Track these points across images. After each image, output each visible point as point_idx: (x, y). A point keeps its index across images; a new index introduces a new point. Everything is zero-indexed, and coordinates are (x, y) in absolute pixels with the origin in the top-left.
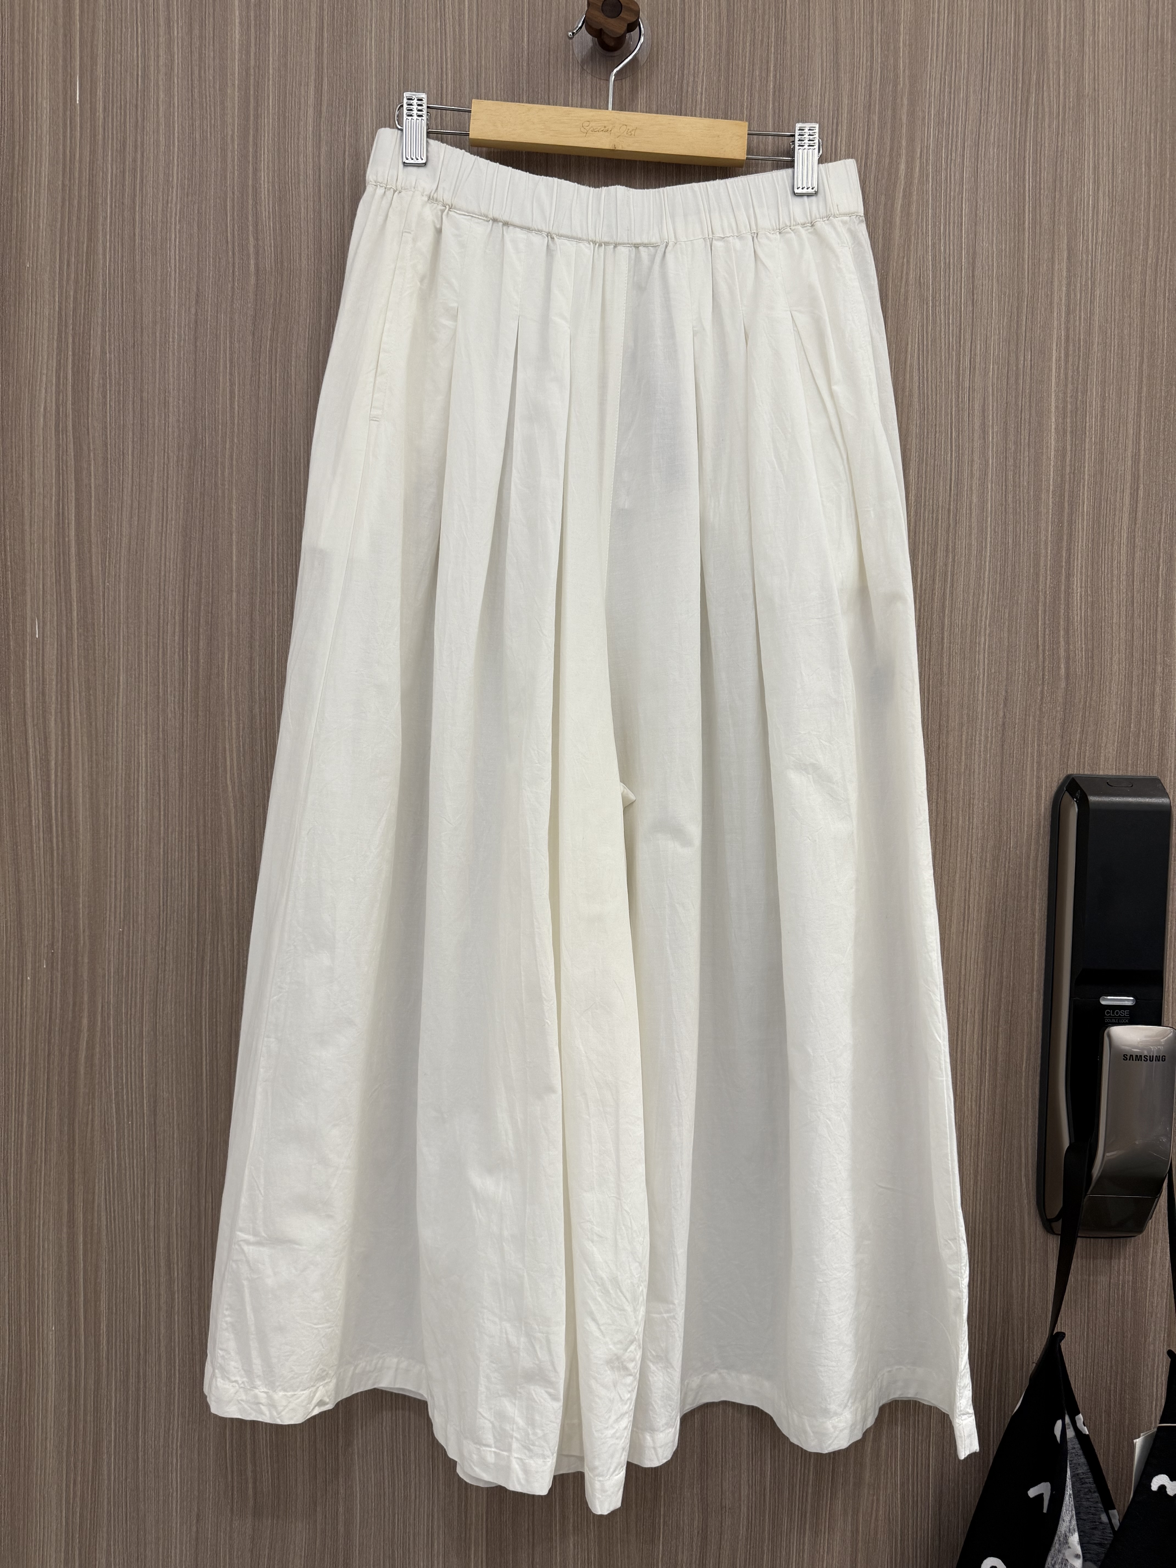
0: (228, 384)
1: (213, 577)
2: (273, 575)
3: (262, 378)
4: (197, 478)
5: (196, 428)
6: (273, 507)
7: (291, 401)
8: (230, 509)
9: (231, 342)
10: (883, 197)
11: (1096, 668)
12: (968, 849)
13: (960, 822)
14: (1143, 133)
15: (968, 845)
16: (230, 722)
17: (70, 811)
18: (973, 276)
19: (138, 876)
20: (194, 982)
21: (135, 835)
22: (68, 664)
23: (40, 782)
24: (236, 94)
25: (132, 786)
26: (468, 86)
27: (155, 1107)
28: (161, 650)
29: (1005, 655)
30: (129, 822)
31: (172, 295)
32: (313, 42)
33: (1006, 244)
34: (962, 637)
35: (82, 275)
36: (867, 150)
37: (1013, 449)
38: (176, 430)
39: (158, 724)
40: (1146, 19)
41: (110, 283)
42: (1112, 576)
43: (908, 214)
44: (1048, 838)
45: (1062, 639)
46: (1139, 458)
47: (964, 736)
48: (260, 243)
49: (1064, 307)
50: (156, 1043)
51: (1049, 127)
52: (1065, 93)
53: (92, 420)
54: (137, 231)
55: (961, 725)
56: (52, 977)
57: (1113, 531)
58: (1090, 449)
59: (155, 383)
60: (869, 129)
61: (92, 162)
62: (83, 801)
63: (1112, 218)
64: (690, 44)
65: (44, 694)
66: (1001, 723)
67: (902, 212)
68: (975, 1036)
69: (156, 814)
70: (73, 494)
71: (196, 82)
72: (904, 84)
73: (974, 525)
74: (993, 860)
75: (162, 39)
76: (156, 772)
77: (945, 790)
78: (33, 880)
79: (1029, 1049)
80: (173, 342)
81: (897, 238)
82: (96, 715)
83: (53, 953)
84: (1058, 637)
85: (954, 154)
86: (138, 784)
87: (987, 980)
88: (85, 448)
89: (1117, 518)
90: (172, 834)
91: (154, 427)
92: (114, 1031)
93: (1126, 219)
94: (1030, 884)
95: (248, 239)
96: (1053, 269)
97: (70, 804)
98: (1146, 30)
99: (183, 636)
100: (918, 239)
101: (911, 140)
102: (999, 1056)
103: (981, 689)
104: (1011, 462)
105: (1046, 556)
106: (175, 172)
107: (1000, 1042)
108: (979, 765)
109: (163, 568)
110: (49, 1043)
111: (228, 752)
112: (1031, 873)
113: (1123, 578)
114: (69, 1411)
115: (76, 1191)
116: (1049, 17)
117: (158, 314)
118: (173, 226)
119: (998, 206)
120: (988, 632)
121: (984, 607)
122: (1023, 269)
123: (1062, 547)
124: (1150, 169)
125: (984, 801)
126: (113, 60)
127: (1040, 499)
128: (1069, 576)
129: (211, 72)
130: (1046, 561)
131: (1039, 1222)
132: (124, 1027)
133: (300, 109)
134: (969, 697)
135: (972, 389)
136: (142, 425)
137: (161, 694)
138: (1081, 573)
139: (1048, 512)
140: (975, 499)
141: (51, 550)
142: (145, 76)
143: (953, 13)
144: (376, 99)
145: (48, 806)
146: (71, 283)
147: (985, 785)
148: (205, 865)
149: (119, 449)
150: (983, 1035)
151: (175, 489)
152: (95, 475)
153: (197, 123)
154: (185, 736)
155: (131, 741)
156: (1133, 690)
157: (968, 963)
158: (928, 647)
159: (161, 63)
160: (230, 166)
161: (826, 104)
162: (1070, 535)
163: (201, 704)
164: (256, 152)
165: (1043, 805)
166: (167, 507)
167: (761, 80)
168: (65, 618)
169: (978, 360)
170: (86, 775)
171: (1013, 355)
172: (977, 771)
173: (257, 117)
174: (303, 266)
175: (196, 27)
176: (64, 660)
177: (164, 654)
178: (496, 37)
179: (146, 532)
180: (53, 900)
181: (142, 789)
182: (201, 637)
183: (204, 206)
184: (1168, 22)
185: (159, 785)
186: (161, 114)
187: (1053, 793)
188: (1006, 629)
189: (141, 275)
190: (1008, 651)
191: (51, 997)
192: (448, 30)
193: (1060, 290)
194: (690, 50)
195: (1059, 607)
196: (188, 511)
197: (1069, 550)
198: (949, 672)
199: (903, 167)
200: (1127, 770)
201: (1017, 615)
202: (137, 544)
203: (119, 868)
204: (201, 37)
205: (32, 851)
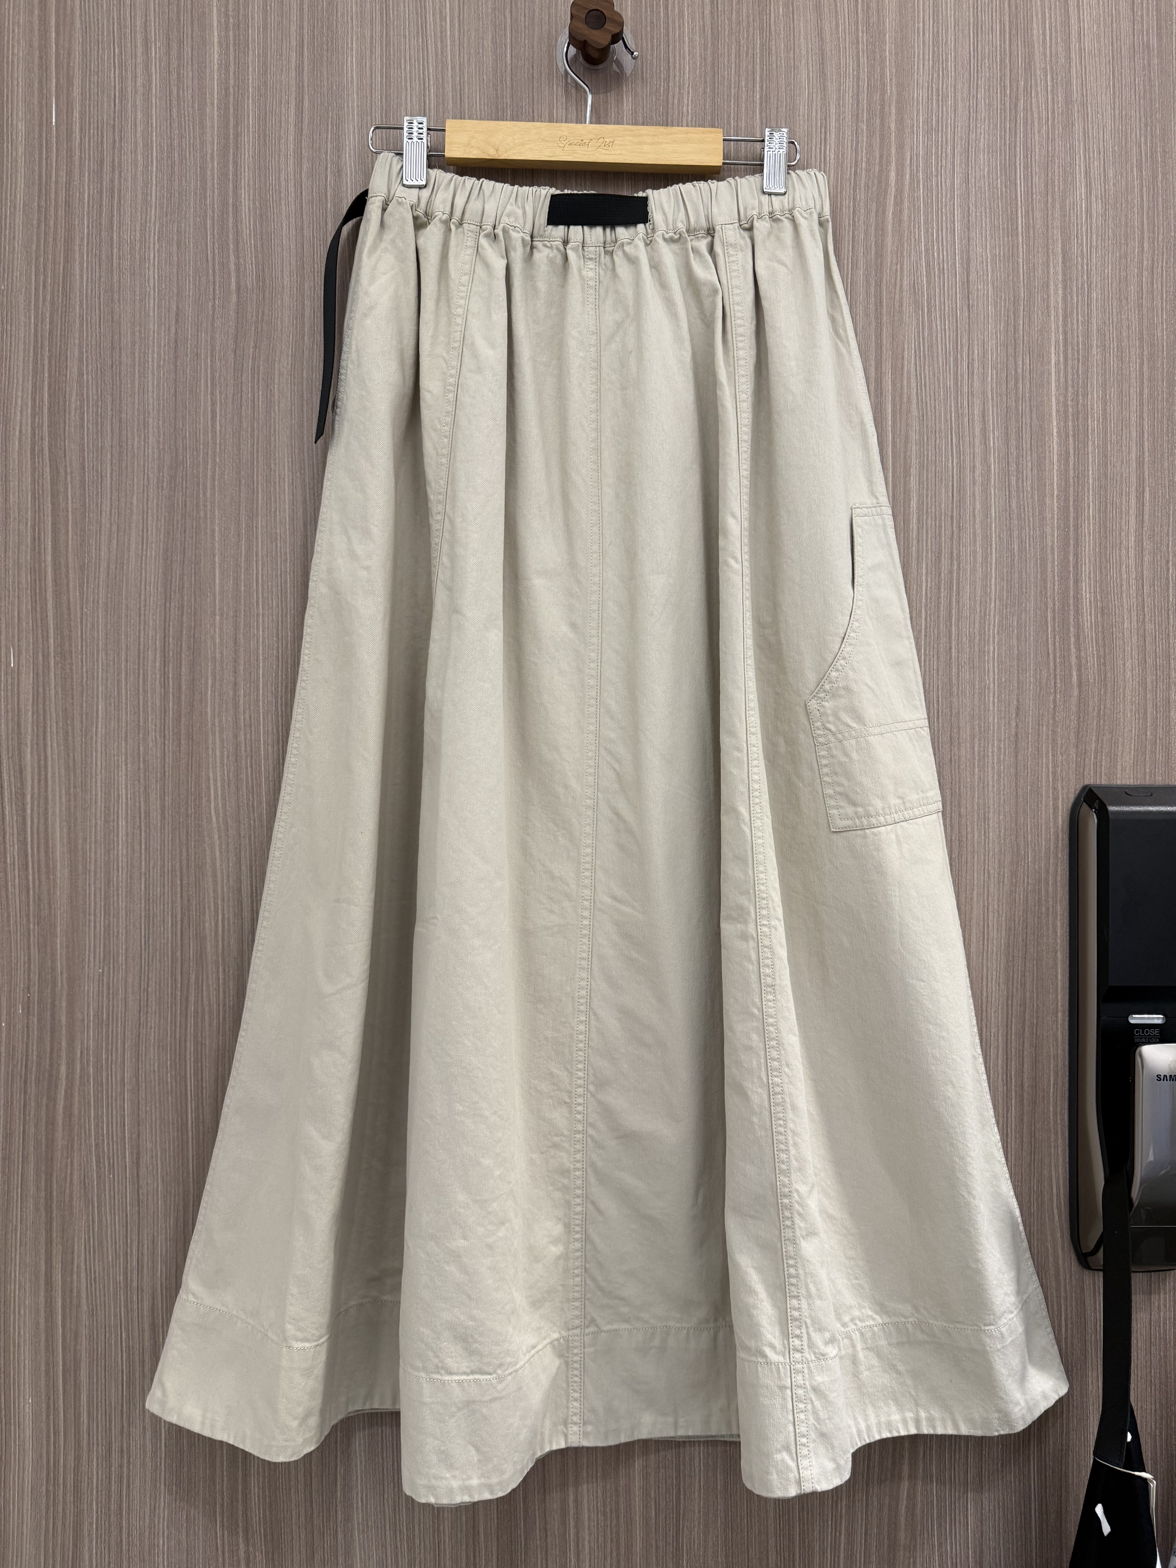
0: (209, 403)
1: (195, 600)
2: (258, 598)
3: (245, 397)
4: (178, 500)
5: (176, 449)
6: (257, 528)
7: (275, 419)
8: (213, 531)
9: (212, 361)
10: (874, 205)
11: (1109, 675)
12: (984, 864)
13: (976, 837)
14: (1133, 136)
15: (985, 861)
16: (214, 750)
17: (47, 847)
18: (968, 281)
19: (118, 913)
20: (178, 1024)
21: (115, 871)
22: (44, 693)
23: (15, 818)
24: (215, 112)
25: (112, 819)
26: (451, 102)
27: (138, 1158)
28: (141, 676)
29: (1015, 663)
30: (109, 858)
31: (151, 314)
32: (293, 60)
33: (1000, 248)
34: (970, 646)
35: (58, 296)
36: (856, 158)
37: (1015, 454)
38: (156, 451)
39: (139, 754)
40: (1131, 25)
41: (87, 304)
42: (1121, 580)
43: (900, 221)
44: (1067, 851)
45: (1072, 646)
46: (1143, 461)
47: (976, 748)
48: (241, 261)
49: (1060, 311)
50: (139, 1090)
51: (1039, 132)
52: (1053, 99)
53: (69, 442)
54: (115, 251)
55: (973, 737)
56: (28, 1024)
57: (1120, 534)
58: (1093, 453)
59: (134, 404)
60: (857, 137)
61: (69, 183)
62: (61, 837)
63: (1105, 221)
64: (675, 57)
65: (19, 725)
66: (1013, 733)
67: (893, 219)
68: (1000, 1061)
69: (137, 848)
70: (50, 519)
71: (175, 102)
72: (891, 93)
73: (979, 531)
74: (1012, 876)
75: (139, 60)
76: (137, 804)
77: (959, 804)
78: (9, 920)
79: (1056, 1073)
80: (153, 361)
81: (889, 245)
82: (74, 746)
83: (29, 998)
84: (1069, 644)
85: (944, 161)
86: (118, 817)
87: (1010, 1002)
88: (62, 471)
89: (1123, 521)
90: (153, 868)
91: (133, 448)
92: (94, 1078)
93: (1120, 222)
94: (1050, 900)
95: (229, 257)
96: (1048, 273)
97: (47, 840)
98: (1131, 36)
99: (165, 663)
100: (911, 245)
101: (901, 147)
102: (1025, 1081)
103: (991, 699)
104: (1013, 467)
105: (1053, 562)
106: (154, 192)
107: (1026, 1066)
108: (993, 777)
109: (143, 593)
110: (25, 1092)
111: (212, 781)
112: (1051, 889)
113: (1133, 581)
114: (47, 1491)
115: (54, 1252)
116: (1035, 25)
117: (137, 334)
118: (152, 246)
119: (990, 211)
120: (996, 640)
121: (992, 614)
122: (1018, 272)
123: (1069, 552)
124: (1141, 172)
125: (999, 815)
126: (90, 81)
127: (1045, 503)
128: (1076, 581)
129: (190, 92)
130: (1053, 567)
131: (1073, 1256)
132: (104, 1073)
133: (280, 127)
134: (980, 707)
135: (971, 394)
136: (121, 446)
137: (141, 724)
138: (1090, 578)
139: (1053, 517)
140: (978, 506)
141: (26, 575)
142: (123, 96)
143: (938, 23)
144: (358, 115)
145: (23, 842)
146: (48, 304)
147: (1000, 798)
148: (189, 901)
149: (97, 471)
150: (1007, 1059)
151: (155, 511)
152: (72, 499)
153: (176, 142)
154: (167, 766)
155: (110, 772)
156: (1148, 696)
157: (989, 984)
158: (935, 657)
159: (138, 84)
160: (209, 184)
161: (814, 113)
162: (1077, 541)
163: (183, 732)
164: (236, 170)
165: (1060, 817)
166: (147, 530)
167: (747, 91)
168: (41, 646)
169: (976, 365)
170: (64, 808)
171: (1011, 360)
172: (991, 783)
173: (237, 135)
174: (285, 283)
175: (175, 46)
176: (41, 690)
177: (144, 681)
178: (479, 53)
179: (126, 556)
180: (29, 941)
181: (122, 823)
182: (183, 662)
183: (183, 225)
184: (1153, 28)
185: (140, 818)
186: (139, 134)
187: (1070, 805)
188: (1015, 637)
189: (119, 296)
190: (1018, 659)
191: (27, 1044)
192: (429, 46)
193: (1056, 293)
194: (675, 63)
195: (1069, 614)
196: (168, 533)
197: (1076, 555)
198: (958, 682)
199: (893, 174)
200: (1145, 779)
201: (1026, 622)
202: (116, 568)
203: (98, 906)
204: (179, 58)
205: (7, 890)
